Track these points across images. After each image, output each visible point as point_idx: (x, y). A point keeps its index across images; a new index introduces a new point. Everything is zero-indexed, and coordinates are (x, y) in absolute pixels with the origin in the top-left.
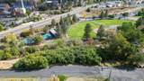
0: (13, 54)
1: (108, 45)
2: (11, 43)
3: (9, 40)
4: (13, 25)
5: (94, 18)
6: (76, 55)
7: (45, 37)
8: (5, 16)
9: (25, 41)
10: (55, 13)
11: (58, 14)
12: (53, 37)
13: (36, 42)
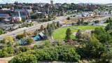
0: (9, 53)
1: (85, 46)
2: (8, 43)
3: (7, 41)
4: (11, 30)
5: (73, 24)
6: (59, 53)
7: (35, 39)
8: (5, 23)
9: (20, 42)
10: (44, 21)
11: (46, 21)
12: (42, 38)
13: (28, 43)
